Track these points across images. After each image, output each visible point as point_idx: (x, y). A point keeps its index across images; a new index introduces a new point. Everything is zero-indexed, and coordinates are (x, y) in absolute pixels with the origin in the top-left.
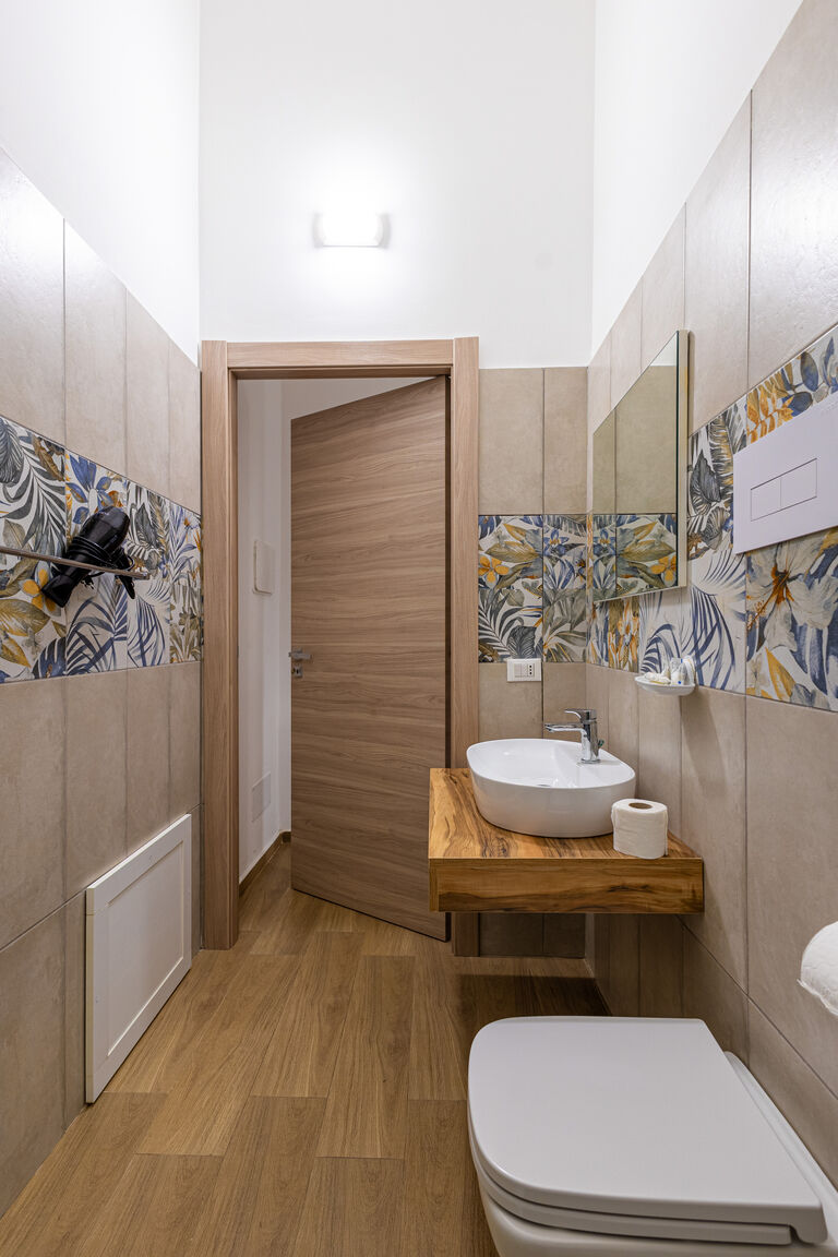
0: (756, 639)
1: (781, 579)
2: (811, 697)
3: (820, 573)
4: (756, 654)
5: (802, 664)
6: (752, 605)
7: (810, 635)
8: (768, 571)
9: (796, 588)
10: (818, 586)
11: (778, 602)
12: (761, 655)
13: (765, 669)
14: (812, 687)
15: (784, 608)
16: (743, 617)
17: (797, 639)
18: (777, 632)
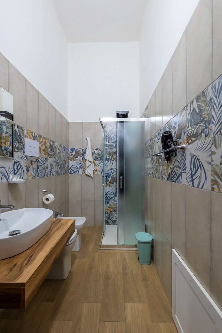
0: (28, 170)
1: (32, 162)
2: (35, 177)
3: (36, 162)
4: (28, 172)
5: (34, 173)
6: (27, 165)
7: (35, 169)
8: (30, 160)
9: (33, 163)
10: (36, 163)
11: (31, 165)
12: (29, 173)
13: (29, 175)
14: (35, 176)
15: (32, 166)
16: (26, 166)
17: (34, 170)
18: (31, 169)
